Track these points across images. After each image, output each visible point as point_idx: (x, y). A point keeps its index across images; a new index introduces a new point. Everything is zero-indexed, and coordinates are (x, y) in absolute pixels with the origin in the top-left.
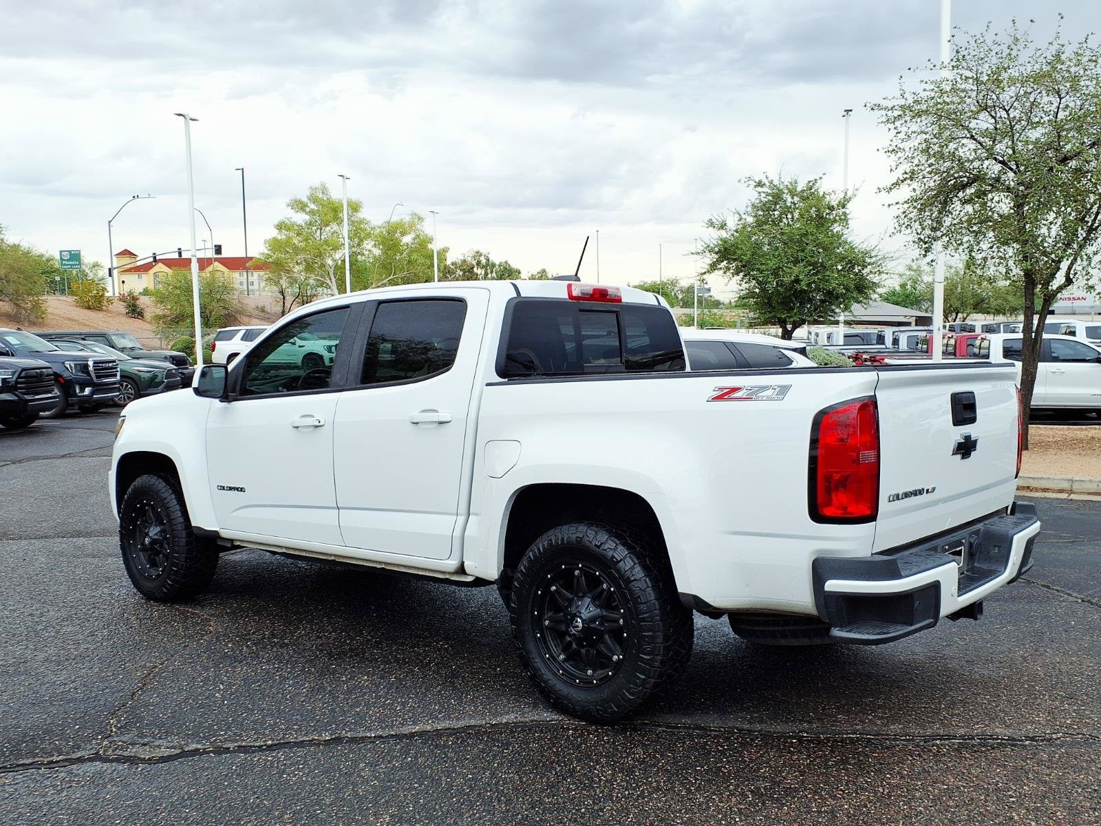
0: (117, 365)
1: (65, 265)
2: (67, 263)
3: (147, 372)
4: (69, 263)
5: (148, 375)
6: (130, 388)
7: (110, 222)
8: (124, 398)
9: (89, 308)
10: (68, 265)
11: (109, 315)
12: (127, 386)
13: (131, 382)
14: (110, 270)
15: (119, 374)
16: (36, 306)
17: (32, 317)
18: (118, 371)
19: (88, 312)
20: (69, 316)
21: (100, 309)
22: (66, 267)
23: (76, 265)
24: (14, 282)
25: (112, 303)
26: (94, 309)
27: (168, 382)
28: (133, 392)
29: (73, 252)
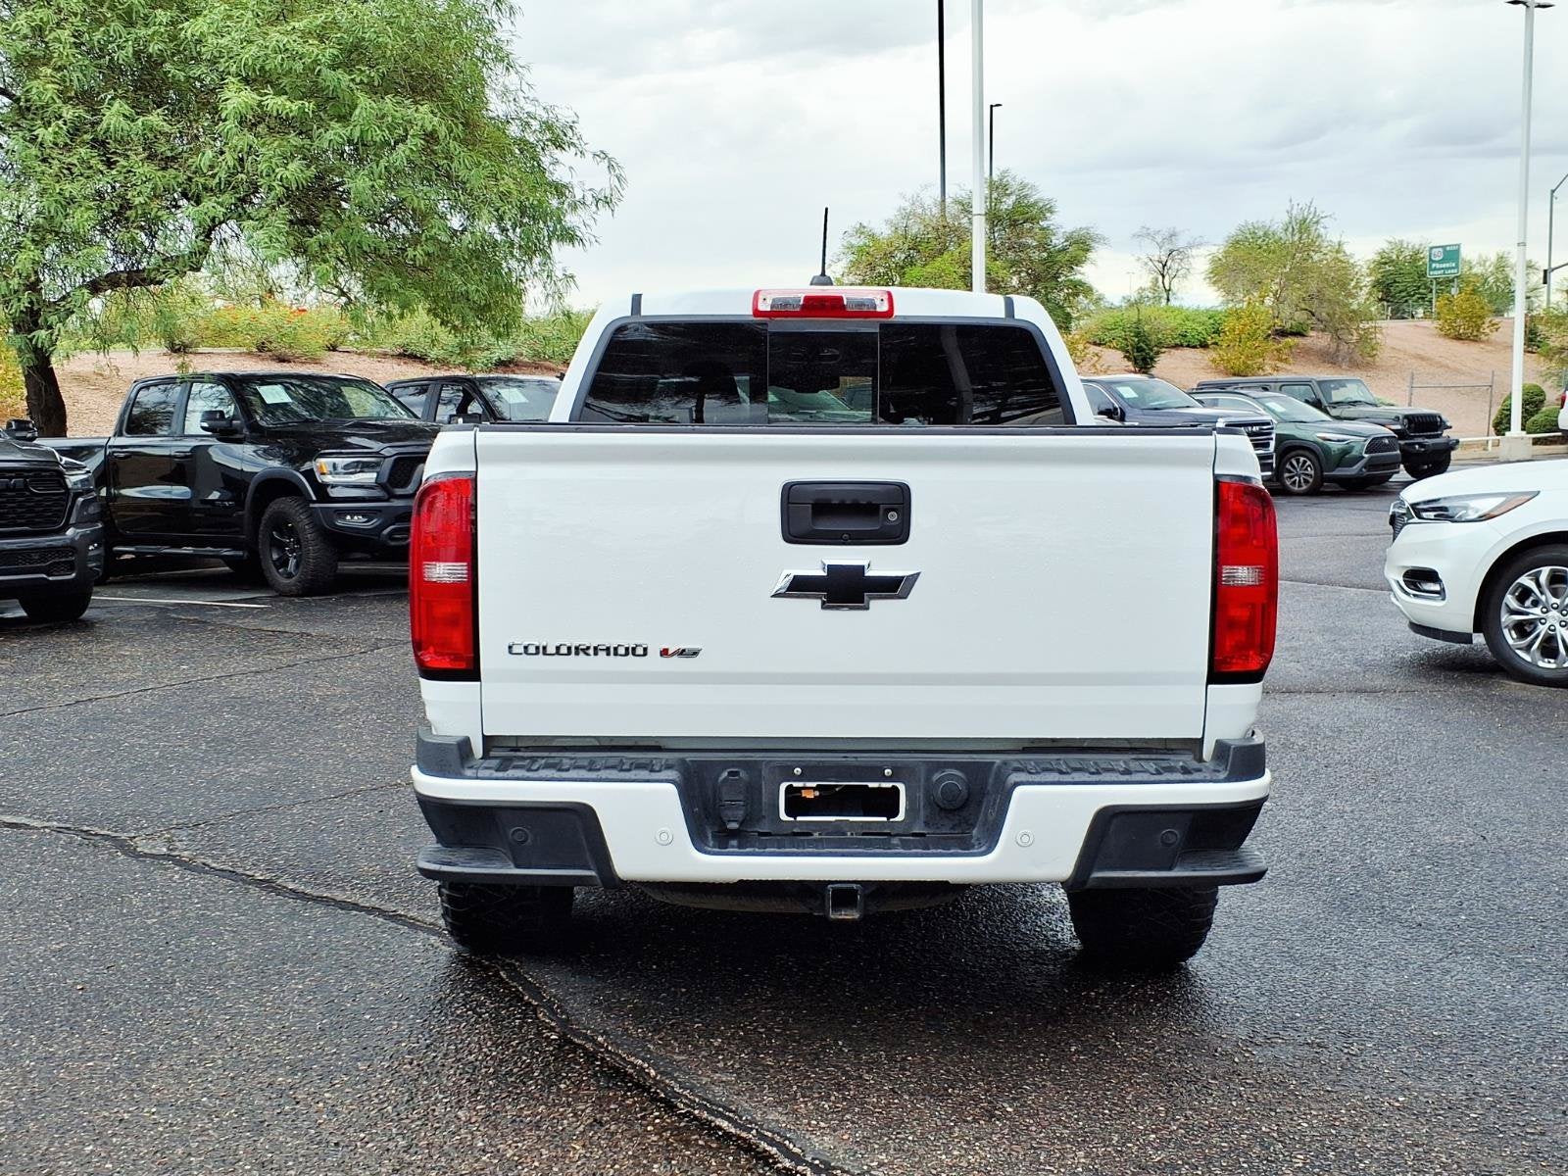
0: (1272, 429)
1: (1435, 269)
2: (1438, 266)
3: (1339, 441)
4: (1441, 266)
5: (1340, 445)
6: (1309, 466)
7: (1553, 191)
8: (1300, 481)
9: (1458, 338)
10: (1439, 269)
11: (1489, 348)
12: (1305, 462)
13: (1311, 456)
14: (1545, 271)
15: (1273, 444)
16: (1365, 338)
17: (1357, 356)
18: (1272, 439)
19: (1457, 346)
20: (1422, 353)
21: (1476, 340)
22: (1436, 273)
23: (1453, 268)
24: (1329, 301)
25: (1497, 330)
26: (1468, 339)
27: (1370, 459)
28: (1313, 472)
29: (1448, 248)
